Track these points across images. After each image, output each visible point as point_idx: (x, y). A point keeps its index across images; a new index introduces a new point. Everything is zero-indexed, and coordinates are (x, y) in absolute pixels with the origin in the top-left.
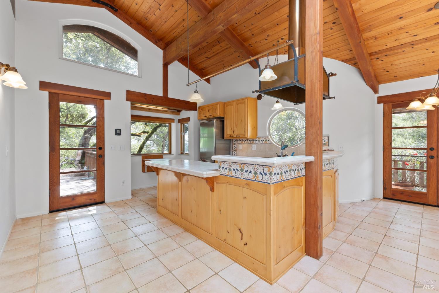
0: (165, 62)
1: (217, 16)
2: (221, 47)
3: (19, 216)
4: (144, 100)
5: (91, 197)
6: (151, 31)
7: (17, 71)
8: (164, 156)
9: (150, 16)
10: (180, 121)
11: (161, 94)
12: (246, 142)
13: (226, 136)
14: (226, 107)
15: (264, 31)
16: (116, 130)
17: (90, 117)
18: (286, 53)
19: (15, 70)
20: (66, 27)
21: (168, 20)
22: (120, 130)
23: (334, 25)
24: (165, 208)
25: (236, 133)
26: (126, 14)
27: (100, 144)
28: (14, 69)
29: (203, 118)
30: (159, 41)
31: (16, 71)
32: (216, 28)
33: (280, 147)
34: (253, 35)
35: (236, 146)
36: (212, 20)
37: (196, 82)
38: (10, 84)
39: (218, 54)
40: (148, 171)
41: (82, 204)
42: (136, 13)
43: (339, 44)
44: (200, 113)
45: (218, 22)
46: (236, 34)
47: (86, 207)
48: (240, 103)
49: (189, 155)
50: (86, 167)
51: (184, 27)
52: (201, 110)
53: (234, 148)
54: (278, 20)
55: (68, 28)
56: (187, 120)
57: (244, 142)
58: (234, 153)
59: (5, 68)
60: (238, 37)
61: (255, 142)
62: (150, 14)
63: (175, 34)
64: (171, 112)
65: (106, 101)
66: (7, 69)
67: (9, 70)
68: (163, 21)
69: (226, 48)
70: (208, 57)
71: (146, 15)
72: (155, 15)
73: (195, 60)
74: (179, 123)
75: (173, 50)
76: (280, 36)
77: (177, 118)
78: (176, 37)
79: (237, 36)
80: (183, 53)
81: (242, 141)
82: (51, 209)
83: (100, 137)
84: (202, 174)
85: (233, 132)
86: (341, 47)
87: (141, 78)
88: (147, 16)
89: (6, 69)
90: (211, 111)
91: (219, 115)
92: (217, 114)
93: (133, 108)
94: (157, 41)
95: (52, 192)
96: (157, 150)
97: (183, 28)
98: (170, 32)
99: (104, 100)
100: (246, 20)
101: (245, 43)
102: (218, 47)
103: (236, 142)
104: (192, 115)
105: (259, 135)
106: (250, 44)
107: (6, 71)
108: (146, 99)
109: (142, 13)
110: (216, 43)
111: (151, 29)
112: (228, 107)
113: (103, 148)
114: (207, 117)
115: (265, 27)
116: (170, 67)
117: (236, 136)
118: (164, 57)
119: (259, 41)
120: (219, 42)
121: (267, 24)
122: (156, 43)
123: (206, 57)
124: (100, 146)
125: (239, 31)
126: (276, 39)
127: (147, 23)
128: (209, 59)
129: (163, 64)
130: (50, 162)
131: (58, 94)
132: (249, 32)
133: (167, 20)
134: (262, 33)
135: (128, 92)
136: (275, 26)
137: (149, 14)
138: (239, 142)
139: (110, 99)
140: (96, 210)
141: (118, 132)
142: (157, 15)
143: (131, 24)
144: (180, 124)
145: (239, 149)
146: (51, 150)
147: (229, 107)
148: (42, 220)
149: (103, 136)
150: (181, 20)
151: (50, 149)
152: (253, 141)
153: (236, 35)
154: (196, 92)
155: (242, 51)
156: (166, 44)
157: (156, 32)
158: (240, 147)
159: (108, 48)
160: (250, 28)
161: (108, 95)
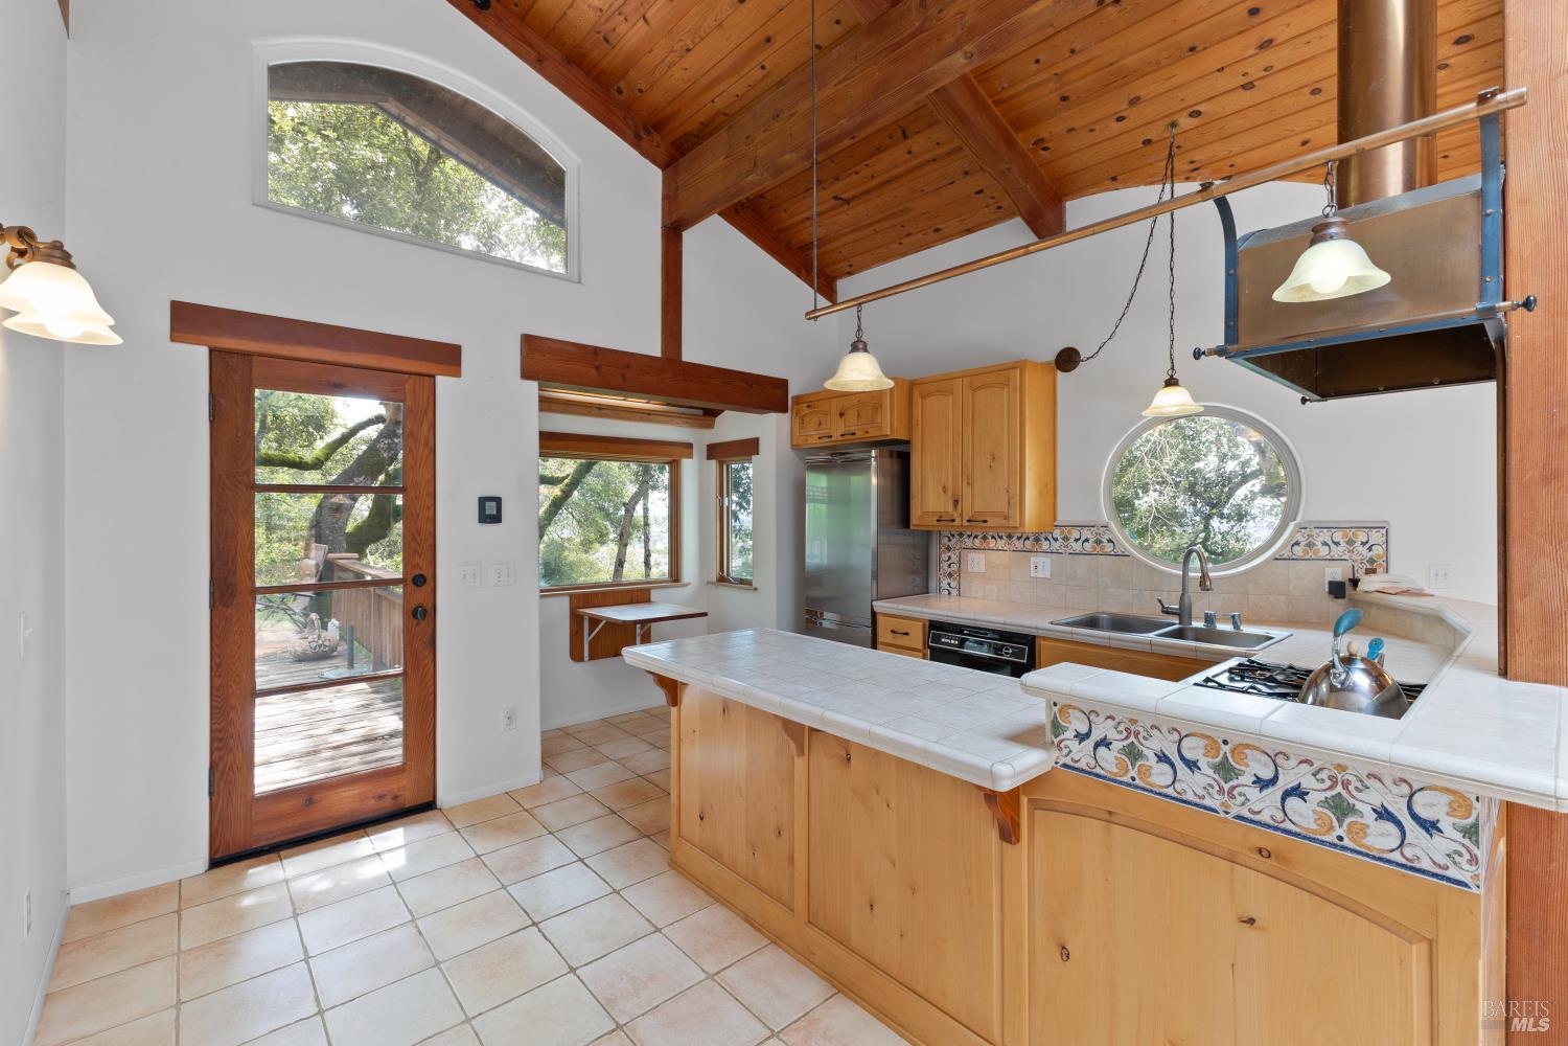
0: (674, 218)
1: (940, 11)
2: (910, 152)
3: (82, 894)
4: (593, 372)
5: (382, 787)
6: (620, 91)
7: (73, 260)
8: (654, 595)
9: (623, 27)
10: (714, 451)
11: (654, 349)
12: (1001, 544)
13: (920, 518)
14: (917, 401)
15: (1119, 78)
16: (483, 501)
17: (345, 426)
18: (1194, 174)
19: (59, 255)
20: (281, 74)
21: (702, 39)
22: (498, 500)
23: (1460, 46)
24: (716, 856)
25: (967, 508)
26: (522, 20)
27: (420, 561)
28: (58, 253)
29: (814, 441)
30: (649, 133)
31: (66, 260)
32: (936, 67)
33: (1176, 576)
34: (1064, 99)
35: (954, 558)
36: (914, 35)
37: (860, 304)
38: (41, 327)
39: (888, 182)
40: (592, 657)
41: (344, 822)
42: (565, 14)
43: (1456, 133)
44: (800, 421)
45: (949, 40)
46: (990, 97)
47: (361, 832)
48: (987, 386)
49: (756, 589)
50: (337, 623)
51: (765, 71)
52: (806, 411)
53: (945, 565)
54: (1195, 29)
55: (291, 79)
56: (749, 448)
57: (992, 543)
58: (944, 584)
59: (13, 249)
60: (997, 112)
61: (1045, 545)
62: (626, 20)
63: (720, 104)
64: (680, 416)
65: (442, 382)
66: (22, 253)
67: (33, 259)
68: (678, 47)
69: (930, 155)
70: (845, 196)
71: (607, 20)
72: (646, 20)
73: (785, 211)
74: (709, 458)
75: (711, 168)
76: (1190, 103)
77: (701, 438)
78: (724, 114)
79: (993, 106)
80: (757, 177)
81: (985, 538)
82: (217, 851)
83: (419, 534)
84: (992, 775)
85: (951, 503)
86: (1460, 147)
87: (579, 282)
88: (610, 25)
89: (16, 254)
90: (851, 415)
91: (889, 433)
92: (880, 428)
93: (546, 404)
94: (642, 134)
95: (223, 774)
96: (582, 542)
97: (760, 73)
98: (699, 95)
99: (434, 376)
100: (1050, 31)
101: (1019, 138)
102: (897, 154)
103: (954, 540)
104: (770, 428)
105: (1063, 517)
106: (1042, 140)
107: (17, 261)
108: (598, 368)
109: (592, 16)
110: (891, 137)
111: (622, 84)
112: (928, 399)
113: (429, 576)
114: (836, 437)
115: (1130, 61)
116: (689, 237)
117: (969, 521)
118: (670, 198)
119: (1084, 127)
120: (904, 131)
121: (1141, 50)
122: (636, 142)
123: (836, 198)
124: (418, 572)
125: (1006, 86)
126: (1167, 116)
127: (605, 56)
128: (849, 203)
129: (664, 227)
130: (215, 649)
131: (247, 355)
132: (1052, 85)
133: (698, 40)
134: (1107, 92)
135: (530, 343)
136: (1180, 58)
137: (621, 18)
138: (969, 542)
139: (457, 374)
140: (403, 851)
141: (490, 511)
142: (652, 22)
143: (540, 61)
144: (713, 463)
145: (970, 569)
146: (216, 596)
147: (932, 401)
148: (179, 912)
149: (430, 528)
150: (758, 38)
151: (212, 594)
152: (1037, 540)
153: (989, 101)
154: (858, 346)
155: (1009, 169)
156: (674, 144)
157: (639, 94)
158: (977, 561)
159: (421, 168)
160: (1057, 72)
161: (448, 357)
